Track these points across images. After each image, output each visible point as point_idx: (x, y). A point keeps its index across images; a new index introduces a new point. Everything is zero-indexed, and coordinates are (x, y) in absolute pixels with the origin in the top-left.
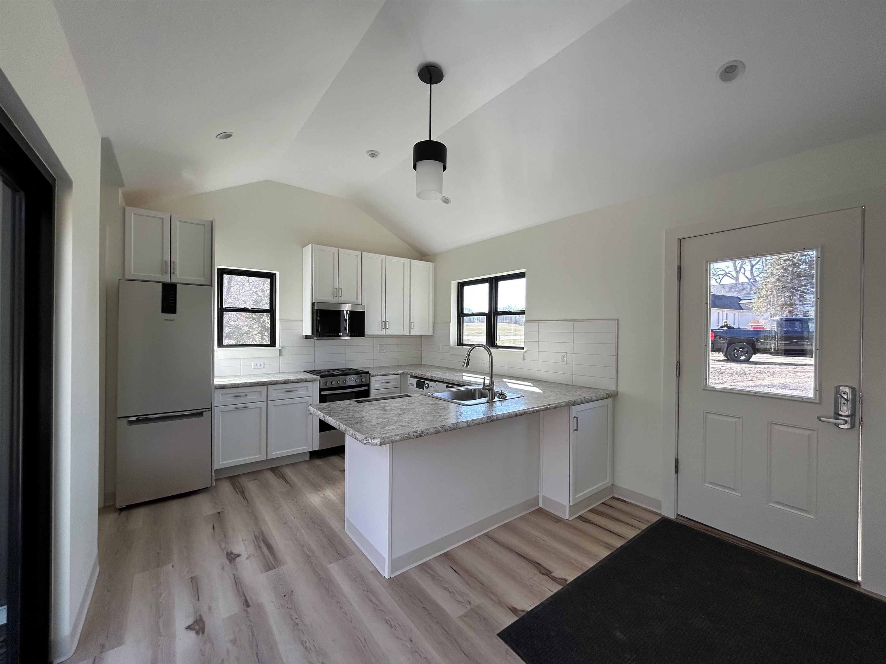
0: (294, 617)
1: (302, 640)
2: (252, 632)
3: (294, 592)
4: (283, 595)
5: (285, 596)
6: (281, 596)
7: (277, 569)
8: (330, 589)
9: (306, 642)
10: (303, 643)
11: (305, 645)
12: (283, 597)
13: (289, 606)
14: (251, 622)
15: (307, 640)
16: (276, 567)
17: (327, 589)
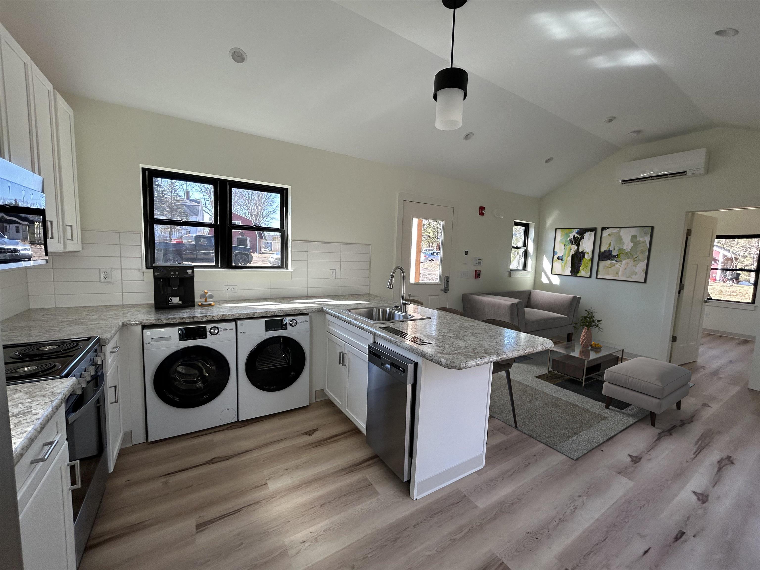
0: (555, 523)
1: (571, 512)
2: (588, 554)
3: (528, 531)
4: (536, 540)
5: (537, 539)
6: (538, 541)
7: (503, 560)
8: (512, 502)
9: (571, 510)
10: (573, 512)
11: (573, 510)
12: (539, 539)
13: (546, 531)
14: (581, 560)
15: (569, 509)
16: (500, 562)
17: (513, 504)
